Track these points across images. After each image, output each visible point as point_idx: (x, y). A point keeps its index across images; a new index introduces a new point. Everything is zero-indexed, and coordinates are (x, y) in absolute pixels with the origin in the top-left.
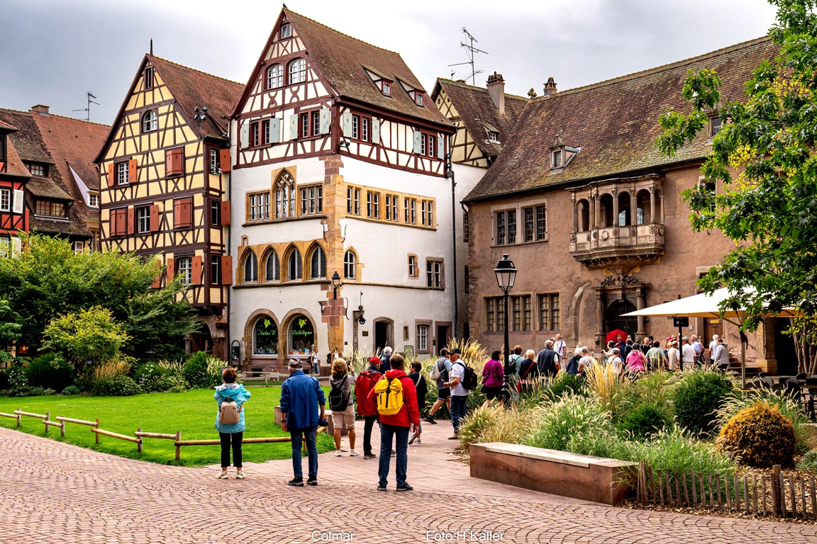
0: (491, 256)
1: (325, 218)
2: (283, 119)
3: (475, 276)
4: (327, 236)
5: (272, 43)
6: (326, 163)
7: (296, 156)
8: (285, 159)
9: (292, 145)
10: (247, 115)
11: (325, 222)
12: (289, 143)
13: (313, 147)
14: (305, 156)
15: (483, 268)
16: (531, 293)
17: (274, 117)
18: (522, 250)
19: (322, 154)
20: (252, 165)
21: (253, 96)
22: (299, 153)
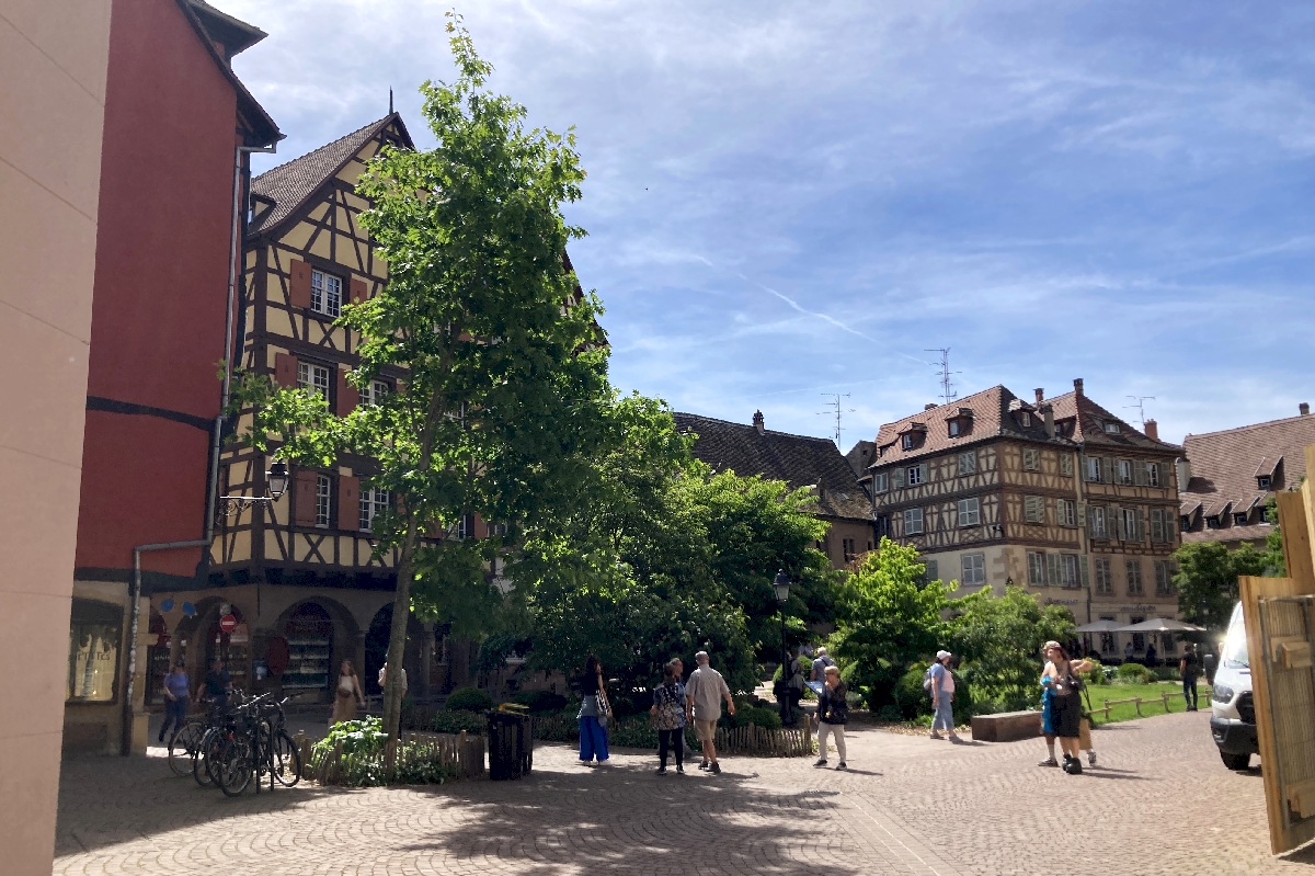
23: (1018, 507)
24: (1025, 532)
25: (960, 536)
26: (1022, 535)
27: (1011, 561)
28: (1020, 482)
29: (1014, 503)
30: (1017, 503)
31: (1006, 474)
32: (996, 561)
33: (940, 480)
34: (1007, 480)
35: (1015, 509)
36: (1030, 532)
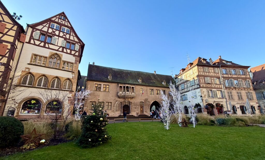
1: (74, 72)
2: (58, 39)
4: (73, 78)
5: (56, 17)
6: (76, 58)
7: (63, 51)
8: (57, 50)
9: (61, 48)
10: (39, 30)
11: (73, 74)
12: (60, 47)
13: (71, 52)
14: (67, 53)
17: (54, 36)
18: (103, 93)
19: (74, 55)
20: (38, 45)
21: (43, 26)
22: (64, 51)
25: (191, 88)
26: (205, 86)
32: (199, 92)
34: (200, 74)
35: (202, 80)
36: (207, 85)
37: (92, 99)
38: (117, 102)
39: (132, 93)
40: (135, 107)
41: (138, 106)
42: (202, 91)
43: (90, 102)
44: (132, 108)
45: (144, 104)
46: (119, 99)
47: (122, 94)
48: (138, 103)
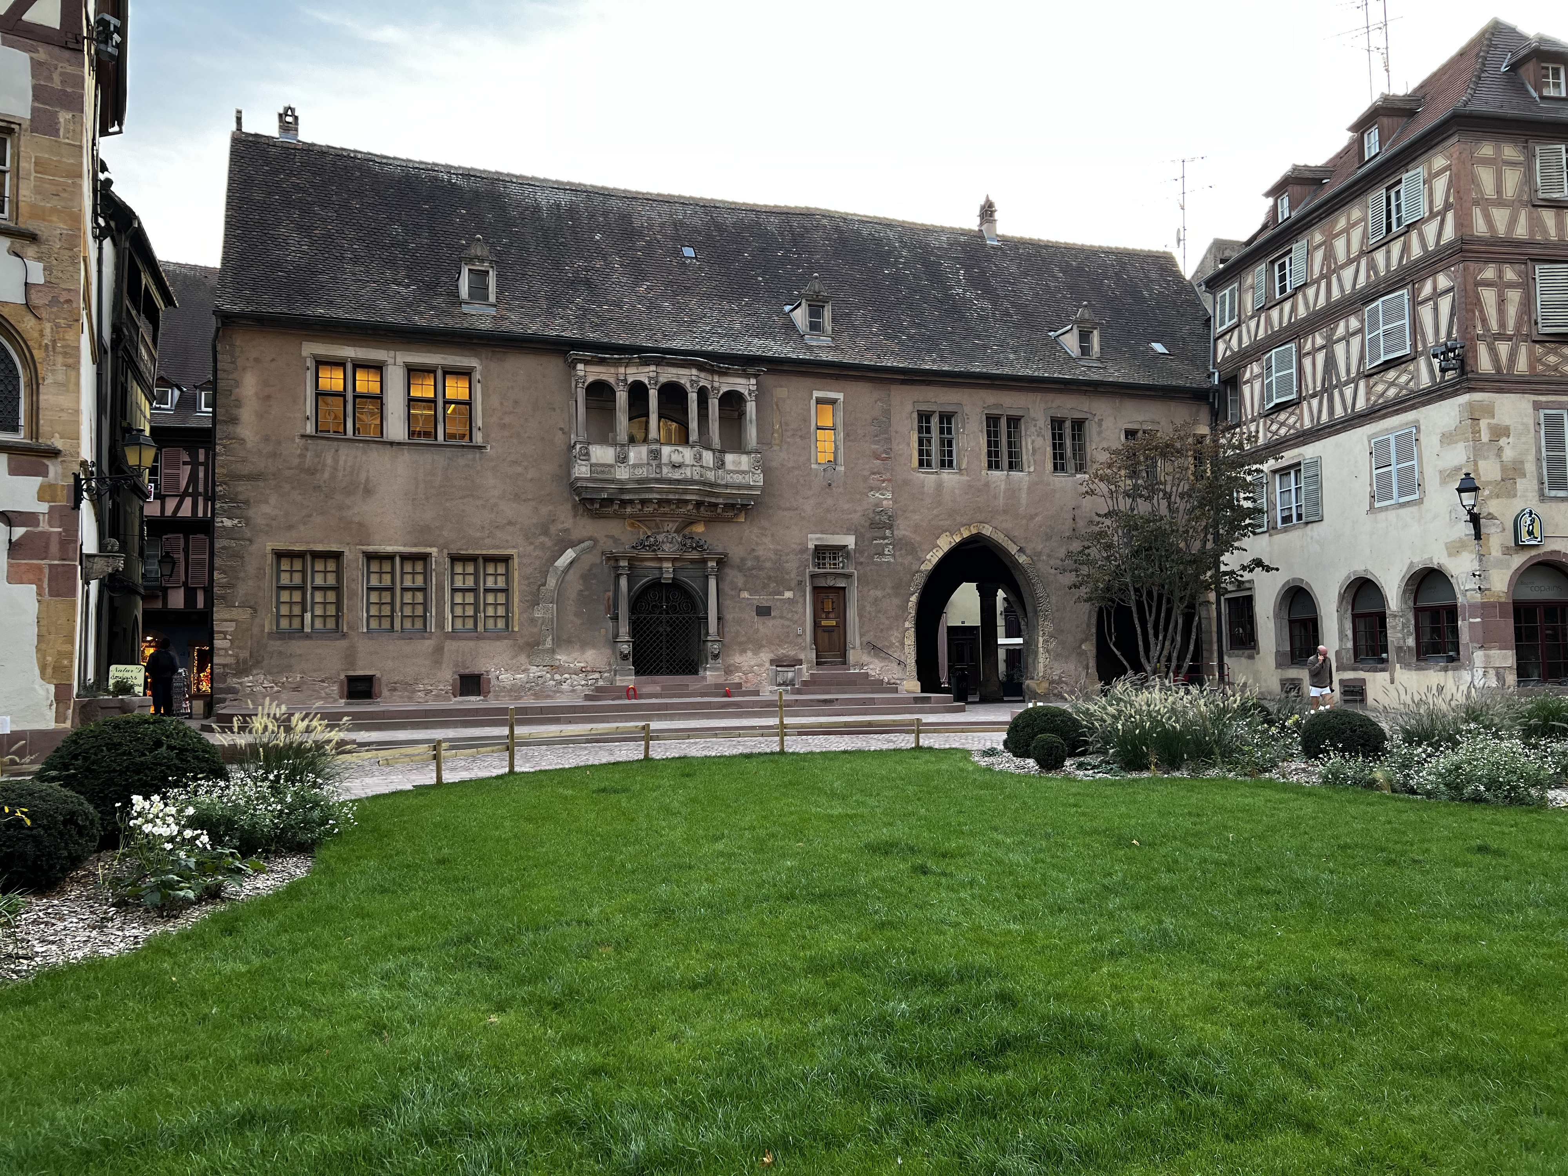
0: (302, 456)
1: (32, 238)
3: (240, 497)
4: (38, 300)
11: (31, 251)
15: (273, 483)
16: (434, 551)
18: (406, 457)
23: (1514, 296)
24: (1533, 360)
25: (1369, 390)
26: (1522, 366)
27: (1485, 437)
28: (1521, 231)
29: (1500, 285)
30: (1511, 285)
31: (1477, 213)
32: (1447, 439)
33: (1332, 270)
34: (1480, 228)
35: (1502, 302)
36: (1552, 359)
37: (290, 527)
38: (570, 554)
39: (729, 458)
40: (763, 599)
41: (788, 594)
42: (1483, 424)
43: (279, 555)
44: (729, 616)
45: (850, 570)
46: (586, 527)
47: (622, 474)
48: (792, 565)
